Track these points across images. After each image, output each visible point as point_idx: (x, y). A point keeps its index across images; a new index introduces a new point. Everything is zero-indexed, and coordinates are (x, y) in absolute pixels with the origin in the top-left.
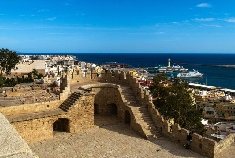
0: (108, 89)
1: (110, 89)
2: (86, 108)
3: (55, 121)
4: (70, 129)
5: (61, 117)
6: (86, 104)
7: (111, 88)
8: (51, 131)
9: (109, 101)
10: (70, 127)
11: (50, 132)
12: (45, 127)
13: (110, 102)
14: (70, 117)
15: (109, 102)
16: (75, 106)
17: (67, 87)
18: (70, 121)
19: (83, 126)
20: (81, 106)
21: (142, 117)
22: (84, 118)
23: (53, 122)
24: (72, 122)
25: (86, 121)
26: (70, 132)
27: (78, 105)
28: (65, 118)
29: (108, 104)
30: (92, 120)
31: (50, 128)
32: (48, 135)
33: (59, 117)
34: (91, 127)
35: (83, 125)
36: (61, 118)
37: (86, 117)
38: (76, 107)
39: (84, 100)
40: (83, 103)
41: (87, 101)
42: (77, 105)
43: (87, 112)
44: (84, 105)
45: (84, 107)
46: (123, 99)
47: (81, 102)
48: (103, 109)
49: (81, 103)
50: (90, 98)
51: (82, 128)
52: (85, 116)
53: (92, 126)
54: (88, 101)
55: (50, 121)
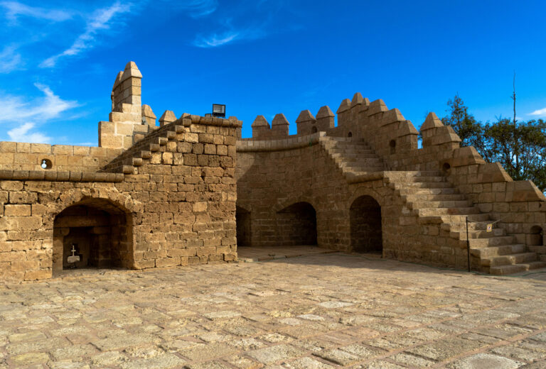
0: (282, 154)
1: (287, 154)
2: (203, 177)
3: (64, 206)
4: (136, 252)
5: (92, 191)
6: (202, 158)
7: (290, 149)
8: (43, 252)
9: (285, 196)
10: (135, 244)
11: (39, 252)
12: (9, 227)
13: (287, 201)
14: (136, 202)
15: (284, 199)
16: (156, 158)
17: (130, 102)
18: (135, 220)
19: (193, 250)
20: (181, 162)
21: (435, 200)
22: (197, 214)
23: (52, 207)
24: (144, 225)
25: (205, 227)
26: (136, 265)
27: (170, 155)
28: (114, 198)
29: (283, 207)
30: (227, 226)
31: (35, 235)
32: (25, 267)
33: (84, 190)
34: (227, 259)
35: (194, 243)
36: (95, 196)
37: (204, 213)
38: (162, 162)
39: (196, 140)
40: (192, 152)
41: (207, 145)
42: (168, 156)
43: (208, 195)
44: (194, 162)
45: (197, 172)
46: (343, 165)
47: (185, 148)
48: (268, 228)
49: (184, 151)
50: (218, 139)
51: (187, 254)
52: (200, 207)
53: (229, 255)
54: (210, 149)
55: (39, 201)
